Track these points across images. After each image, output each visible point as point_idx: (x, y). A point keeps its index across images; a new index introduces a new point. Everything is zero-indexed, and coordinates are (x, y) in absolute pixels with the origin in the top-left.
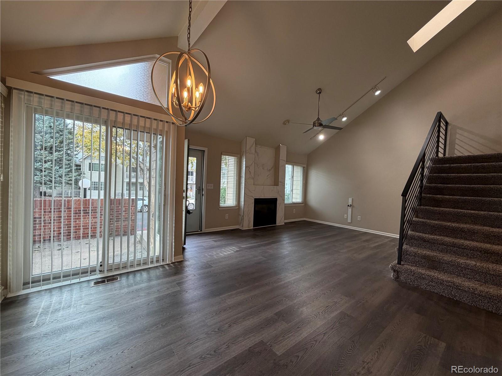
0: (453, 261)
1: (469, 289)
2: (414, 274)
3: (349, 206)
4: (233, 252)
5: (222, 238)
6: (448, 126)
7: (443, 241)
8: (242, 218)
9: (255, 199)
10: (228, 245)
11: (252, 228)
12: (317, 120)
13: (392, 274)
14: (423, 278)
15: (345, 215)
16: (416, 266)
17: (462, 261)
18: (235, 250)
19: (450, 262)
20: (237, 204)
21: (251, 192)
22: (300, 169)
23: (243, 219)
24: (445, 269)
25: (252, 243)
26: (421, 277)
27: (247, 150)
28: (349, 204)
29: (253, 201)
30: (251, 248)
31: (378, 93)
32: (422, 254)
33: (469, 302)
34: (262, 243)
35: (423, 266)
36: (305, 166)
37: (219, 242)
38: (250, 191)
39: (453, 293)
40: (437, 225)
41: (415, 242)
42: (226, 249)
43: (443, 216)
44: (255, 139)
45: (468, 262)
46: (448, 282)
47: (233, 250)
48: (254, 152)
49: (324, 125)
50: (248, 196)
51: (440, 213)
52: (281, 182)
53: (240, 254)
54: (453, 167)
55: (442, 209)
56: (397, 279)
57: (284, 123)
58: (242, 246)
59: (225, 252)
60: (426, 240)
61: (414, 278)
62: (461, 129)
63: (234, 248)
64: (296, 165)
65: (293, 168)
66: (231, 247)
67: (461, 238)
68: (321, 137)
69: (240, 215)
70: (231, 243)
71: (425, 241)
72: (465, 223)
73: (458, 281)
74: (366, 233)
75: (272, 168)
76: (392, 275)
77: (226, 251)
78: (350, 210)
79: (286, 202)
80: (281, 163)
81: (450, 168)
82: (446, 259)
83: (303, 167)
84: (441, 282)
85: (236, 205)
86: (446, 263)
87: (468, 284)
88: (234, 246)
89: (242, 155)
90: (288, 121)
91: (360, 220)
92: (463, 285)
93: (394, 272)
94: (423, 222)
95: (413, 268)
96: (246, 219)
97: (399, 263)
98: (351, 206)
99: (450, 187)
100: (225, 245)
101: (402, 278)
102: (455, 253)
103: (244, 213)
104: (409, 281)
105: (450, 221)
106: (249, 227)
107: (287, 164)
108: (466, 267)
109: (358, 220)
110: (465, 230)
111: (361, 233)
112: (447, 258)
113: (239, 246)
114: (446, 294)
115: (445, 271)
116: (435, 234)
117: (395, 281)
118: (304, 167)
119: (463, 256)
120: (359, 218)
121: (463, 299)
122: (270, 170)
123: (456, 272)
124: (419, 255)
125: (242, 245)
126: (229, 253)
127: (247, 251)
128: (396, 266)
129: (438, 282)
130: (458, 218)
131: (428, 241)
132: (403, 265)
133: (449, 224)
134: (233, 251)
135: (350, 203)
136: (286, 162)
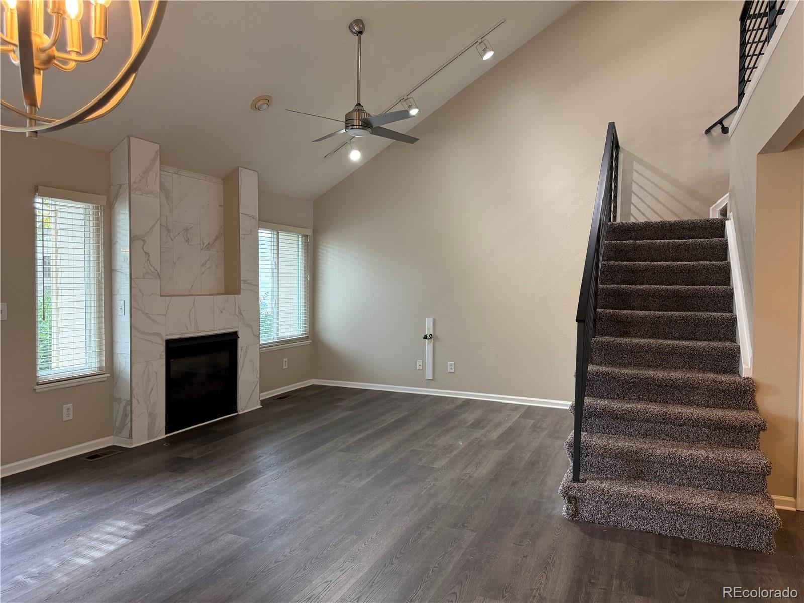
0: (671, 456)
1: (705, 510)
2: (609, 499)
3: (425, 337)
4: (122, 541)
5: (63, 495)
6: (619, 153)
7: (648, 414)
8: (125, 409)
9: (168, 342)
10: (96, 517)
11: (164, 436)
12: (355, 110)
13: (565, 508)
14: (626, 504)
15: (419, 362)
16: (607, 479)
17: (684, 452)
18: (129, 534)
19: (667, 458)
20: (104, 364)
21: (153, 320)
22: (296, 242)
23: (128, 414)
24: (658, 474)
25: (180, 494)
26: (622, 502)
27: (134, 182)
28: (427, 333)
29: (163, 348)
30: (183, 510)
31: (489, 55)
32: (617, 449)
33: (704, 536)
34: (213, 485)
35: (619, 477)
36: (309, 232)
37: (55, 514)
38: (149, 318)
39: (678, 525)
40: (633, 378)
41: (597, 423)
42: (96, 536)
43: (638, 357)
44: (158, 146)
45: (694, 452)
46: (670, 503)
47: (124, 533)
48: (157, 188)
49: (375, 126)
50: (143, 333)
51: (632, 351)
52: (246, 282)
53: (153, 541)
54: (639, 246)
55: (636, 340)
56: (575, 516)
57: (255, 106)
58: (152, 511)
59: (93, 548)
60: (618, 416)
61: (608, 508)
62: (640, 162)
63: (122, 523)
64: (284, 230)
65: (278, 238)
66: (110, 525)
67: (673, 402)
68: (355, 156)
69: (119, 400)
70: (104, 506)
71: (616, 418)
72: (675, 368)
73: (684, 496)
74: (468, 403)
75: (215, 240)
76: (563, 508)
77: (93, 543)
78: (428, 346)
79: (264, 339)
80: (245, 223)
81: (635, 248)
82: (658, 453)
83: (303, 236)
84: (658, 507)
85: (100, 368)
86: (659, 462)
87: (702, 500)
88: (121, 519)
89: (116, 198)
90: (268, 100)
91: (453, 371)
92: (695, 505)
93: (569, 502)
94: (606, 374)
95: (605, 485)
96: (139, 409)
97: (576, 479)
98: (431, 338)
99: (642, 290)
100: (84, 518)
101: (585, 513)
102: (671, 437)
103: (134, 392)
104: (599, 516)
105: (650, 367)
106: (150, 434)
107: (261, 226)
108: (694, 464)
109: (449, 371)
110: (679, 385)
111: (459, 403)
112: (661, 449)
113: (137, 513)
114: (666, 530)
115: (657, 479)
116: (630, 399)
117: (573, 524)
118: (305, 237)
119: (682, 440)
120: (451, 365)
121: (695, 533)
122: (209, 246)
123: (676, 479)
124: (611, 453)
125: (150, 506)
126: (112, 548)
127: (175, 526)
128: (571, 488)
129: (654, 507)
130: (663, 358)
131: (622, 418)
132: (585, 481)
133: (651, 373)
134: (125, 537)
135: (428, 329)
136: (259, 220)
